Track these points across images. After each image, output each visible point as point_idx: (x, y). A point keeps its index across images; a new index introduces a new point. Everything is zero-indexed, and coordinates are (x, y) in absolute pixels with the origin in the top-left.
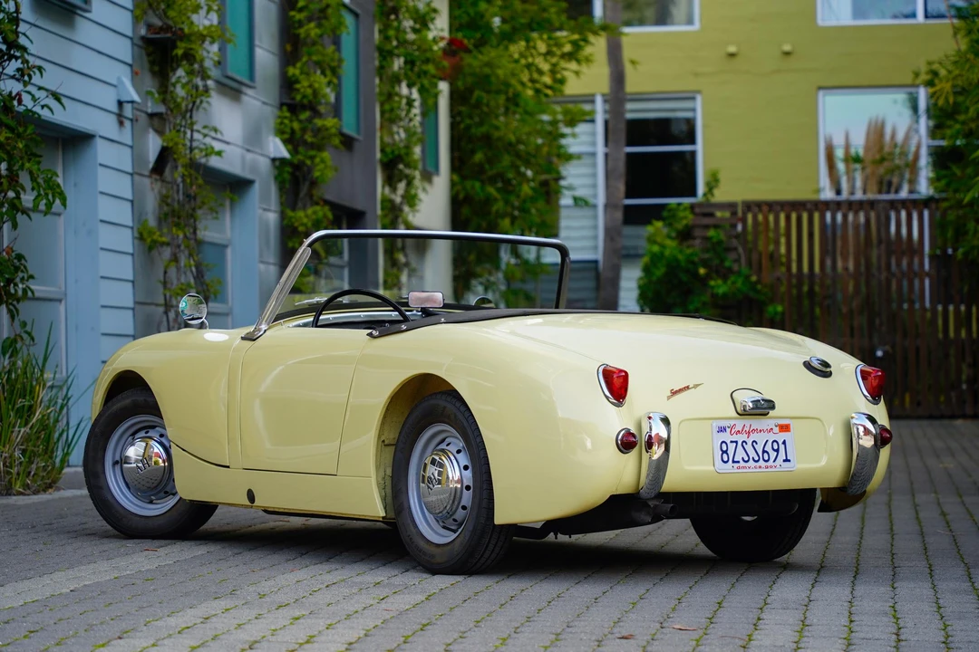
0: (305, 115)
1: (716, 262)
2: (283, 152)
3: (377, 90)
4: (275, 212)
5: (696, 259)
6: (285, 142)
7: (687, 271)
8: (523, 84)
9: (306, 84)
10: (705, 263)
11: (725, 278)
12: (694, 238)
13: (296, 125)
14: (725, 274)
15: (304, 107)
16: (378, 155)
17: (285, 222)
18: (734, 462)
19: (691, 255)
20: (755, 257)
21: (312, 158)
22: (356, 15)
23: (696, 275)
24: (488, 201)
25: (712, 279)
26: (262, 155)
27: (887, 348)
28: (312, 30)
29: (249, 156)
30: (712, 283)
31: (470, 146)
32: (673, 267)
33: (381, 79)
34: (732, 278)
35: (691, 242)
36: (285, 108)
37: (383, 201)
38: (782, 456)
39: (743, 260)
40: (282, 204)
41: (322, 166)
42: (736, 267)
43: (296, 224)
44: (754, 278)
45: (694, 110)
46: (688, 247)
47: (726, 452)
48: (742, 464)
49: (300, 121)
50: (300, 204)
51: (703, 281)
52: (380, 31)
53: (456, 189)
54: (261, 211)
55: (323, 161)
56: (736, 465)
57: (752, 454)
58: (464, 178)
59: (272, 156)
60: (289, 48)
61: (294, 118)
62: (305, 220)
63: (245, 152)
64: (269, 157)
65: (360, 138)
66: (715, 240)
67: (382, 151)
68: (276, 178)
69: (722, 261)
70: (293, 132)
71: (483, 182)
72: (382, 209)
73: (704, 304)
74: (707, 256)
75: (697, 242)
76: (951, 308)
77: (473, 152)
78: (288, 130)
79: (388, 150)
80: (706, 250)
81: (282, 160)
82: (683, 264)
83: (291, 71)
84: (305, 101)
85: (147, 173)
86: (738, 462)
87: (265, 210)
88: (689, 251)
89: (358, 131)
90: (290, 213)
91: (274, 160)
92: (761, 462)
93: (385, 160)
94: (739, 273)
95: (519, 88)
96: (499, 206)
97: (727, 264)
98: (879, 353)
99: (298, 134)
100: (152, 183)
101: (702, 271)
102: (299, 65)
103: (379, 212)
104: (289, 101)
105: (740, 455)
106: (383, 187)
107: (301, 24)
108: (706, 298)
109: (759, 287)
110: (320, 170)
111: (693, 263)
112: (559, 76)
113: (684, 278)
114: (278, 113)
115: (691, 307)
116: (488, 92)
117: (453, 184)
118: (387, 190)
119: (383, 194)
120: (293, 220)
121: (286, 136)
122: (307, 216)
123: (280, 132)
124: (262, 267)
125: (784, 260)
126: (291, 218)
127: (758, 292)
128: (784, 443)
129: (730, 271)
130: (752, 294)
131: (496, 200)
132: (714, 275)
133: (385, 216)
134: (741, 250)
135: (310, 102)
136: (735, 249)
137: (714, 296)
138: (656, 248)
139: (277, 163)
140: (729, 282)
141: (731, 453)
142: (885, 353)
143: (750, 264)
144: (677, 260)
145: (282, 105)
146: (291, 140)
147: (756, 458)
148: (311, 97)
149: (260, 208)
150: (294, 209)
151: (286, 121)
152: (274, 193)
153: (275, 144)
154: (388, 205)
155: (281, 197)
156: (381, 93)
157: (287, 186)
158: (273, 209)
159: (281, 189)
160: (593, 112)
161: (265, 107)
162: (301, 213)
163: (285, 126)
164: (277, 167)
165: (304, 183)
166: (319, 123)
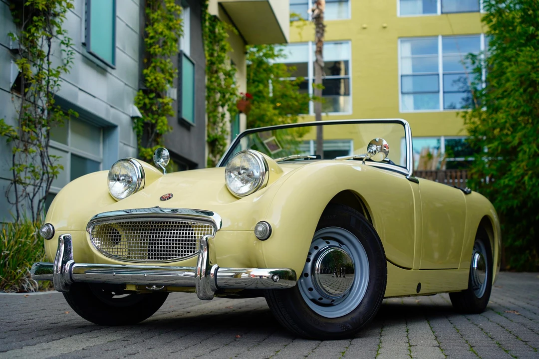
0: (152, 95)
2: (138, 113)
3: (206, 107)
4: (133, 147)
6: (140, 109)
9: (153, 77)
13: (147, 101)
15: (152, 91)
16: (206, 138)
17: (140, 154)
21: (156, 120)
22: (193, 64)
26: (123, 113)
28: (157, 49)
29: (112, 110)
33: (208, 102)
36: (141, 91)
40: (138, 144)
41: (162, 124)
43: (146, 155)
49: (150, 99)
50: (149, 144)
52: (208, 79)
54: (122, 144)
55: (162, 121)
59: (131, 115)
60: (146, 61)
61: (146, 97)
62: (151, 153)
63: (109, 107)
64: (129, 116)
65: (194, 125)
67: (208, 136)
68: (134, 129)
70: (145, 104)
72: (208, 165)
78: (142, 102)
79: (211, 136)
81: (138, 117)
83: (145, 71)
84: (152, 87)
85: (8, 90)
87: (125, 144)
89: (193, 121)
90: (143, 149)
91: (133, 118)
93: (209, 140)
99: (148, 106)
100: (12, 98)
102: (150, 68)
103: (206, 166)
104: (144, 88)
106: (209, 154)
107: (151, 45)
110: (160, 126)
114: (136, 93)
118: (211, 156)
119: (208, 157)
120: (144, 153)
121: (141, 105)
123: (137, 103)
126: (144, 151)
135: (155, 88)
139: (136, 121)
145: (139, 89)
146: (143, 108)
148: (155, 85)
149: (121, 142)
150: (145, 147)
151: (141, 98)
152: (132, 138)
153: (133, 109)
154: (211, 163)
155: (138, 140)
156: (208, 109)
157: (141, 134)
158: (131, 145)
159: (138, 136)
160: (309, 147)
161: (127, 87)
162: (149, 150)
163: (140, 100)
164: (135, 123)
165: (152, 133)
166: (161, 100)
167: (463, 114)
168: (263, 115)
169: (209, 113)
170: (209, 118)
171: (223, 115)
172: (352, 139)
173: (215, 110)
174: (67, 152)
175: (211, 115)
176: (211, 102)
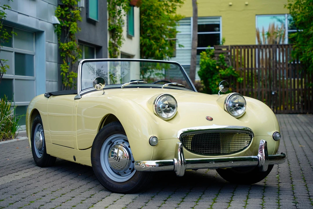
0: (67, 9)
1: (222, 64)
2: (58, 21)
3: (108, 7)
5: (215, 63)
6: (59, 18)
7: (212, 67)
8: (163, 10)
10: (218, 65)
11: (224, 69)
12: (215, 57)
13: (63, 12)
14: (224, 68)
15: (66, 6)
16: (108, 28)
17: (60, 47)
19: (214, 62)
20: (234, 63)
21: (70, 25)
23: (215, 68)
24: (151, 45)
26: (48, 22)
27: (276, 91)
29: (40, 22)
30: (220, 71)
31: (146, 28)
32: (208, 66)
33: (109, 3)
34: (227, 69)
35: (214, 58)
36: (59, 6)
37: (109, 43)
39: (230, 64)
40: (58, 41)
41: (73, 27)
42: (228, 66)
43: (63, 48)
44: (234, 69)
45: (219, 22)
46: (213, 60)
49: (65, 11)
50: (65, 41)
51: (218, 70)
53: (141, 41)
54: (47, 43)
55: (73, 25)
58: (144, 38)
59: (53, 23)
61: (63, 10)
62: (67, 47)
63: (38, 20)
64: (51, 23)
65: (98, 21)
66: (221, 57)
67: (109, 26)
68: (55, 31)
69: (224, 64)
70: (62, 15)
71: (150, 40)
72: (110, 46)
73: (218, 78)
74: (219, 62)
75: (216, 58)
76: (296, 79)
77: (147, 30)
78: (60, 14)
79: (111, 26)
81: (57, 24)
82: (211, 65)
84: (66, 4)
87: (49, 42)
88: (213, 61)
89: (98, 19)
90: (62, 44)
91: (54, 24)
93: (110, 30)
94: (228, 68)
95: (162, 11)
96: (155, 46)
97: (225, 65)
98: (273, 93)
99: (64, 16)
101: (217, 67)
103: (108, 47)
104: (61, 4)
106: (110, 39)
108: (218, 76)
109: (235, 72)
110: (72, 29)
111: (214, 65)
112: (174, 7)
113: (212, 69)
114: (56, 7)
115: (214, 79)
116: (152, 11)
117: (141, 40)
118: (111, 39)
119: (110, 41)
120: (62, 46)
121: (59, 16)
122: (67, 45)
123: (57, 15)
124: (48, 63)
125: (243, 64)
127: (235, 74)
129: (226, 67)
130: (233, 74)
131: (154, 45)
132: (221, 69)
133: (110, 48)
134: (230, 61)
135: (68, 4)
136: (228, 60)
137: (221, 75)
138: (203, 60)
139: (56, 26)
140: (226, 71)
142: (275, 93)
143: (232, 65)
144: (209, 64)
145: (59, 5)
146: (61, 18)
148: (68, 2)
149: (46, 41)
150: (63, 43)
151: (59, 11)
152: (54, 37)
153: (54, 19)
154: (111, 44)
155: (58, 38)
156: (109, 8)
157: (60, 34)
158: (54, 42)
159: (58, 35)
160: (190, 22)
161: (50, 5)
162: (65, 44)
163: (59, 12)
164: (55, 27)
165: (67, 33)
166: (72, 12)
167: (289, 6)
168: (151, 6)
169: (109, 11)
170: (110, 14)
171: (120, 12)
172: (221, 16)
173: (114, 8)
174: (12, 52)
175: (111, 12)
176: (111, 3)
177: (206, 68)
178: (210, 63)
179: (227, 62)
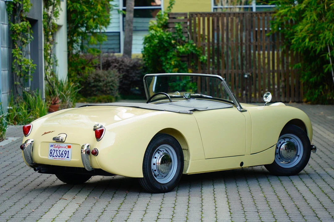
1: (179, 38)
7: (167, 42)
10: (174, 38)
11: (183, 45)
12: (169, 28)
14: (182, 43)
18: (53, 156)
19: (168, 35)
23: (171, 43)
24: (83, 12)
25: (177, 45)
27: (249, 74)
30: (178, 47)
32: (161, 40)
34: (186, 45)
38: (67, 156)
39: (190, 37)
42: (187, 40)
44: (194, 45)
46: (167, 32)
47: (51, 153)
48: (55, 157)
51: (174, 46)
53: (69, 6)
56: (54, 157)
57: (59, 154)
66: (178, 29)
69: (181, 38)
71: (81, 4)
73: (174, 55)
74: (175, 35)
75: (171, 29)
80: (174, 33)
82: (165, 39)
86: (54, 156)
88: (167, 33)
92: (60, 157)
94: (188, 43)
96: (88, 14)
97: (183, 39)
98: (246, 76)
101: (173, 42)
105: (55, 154)
108: (174, 53)
109: (197, 48)
111: (169, 38)
113: (166, 45)
115: (169, 57)
117: (68, 4)
125: (207, 37)
127: (196, 50)
128: (68, 151)
129: (184, 41)
130: (194, 52)
131: (86, 11)
134: (189, 33)
136: (187, 32)
137: (178, 52)
140: (185, 46)
141: (53, 153)
143: (193, 38)
144: (163, 38)
147: (59, 156)
177: (158, 43)
178: (164, 36)
179: (186, 35)
